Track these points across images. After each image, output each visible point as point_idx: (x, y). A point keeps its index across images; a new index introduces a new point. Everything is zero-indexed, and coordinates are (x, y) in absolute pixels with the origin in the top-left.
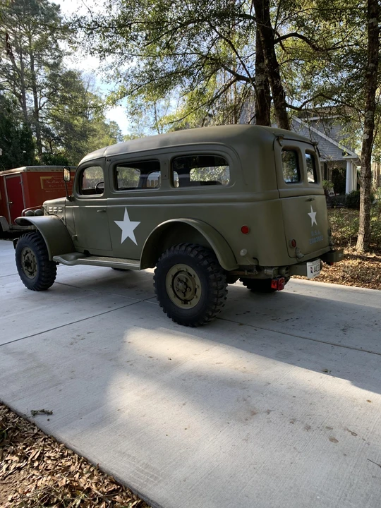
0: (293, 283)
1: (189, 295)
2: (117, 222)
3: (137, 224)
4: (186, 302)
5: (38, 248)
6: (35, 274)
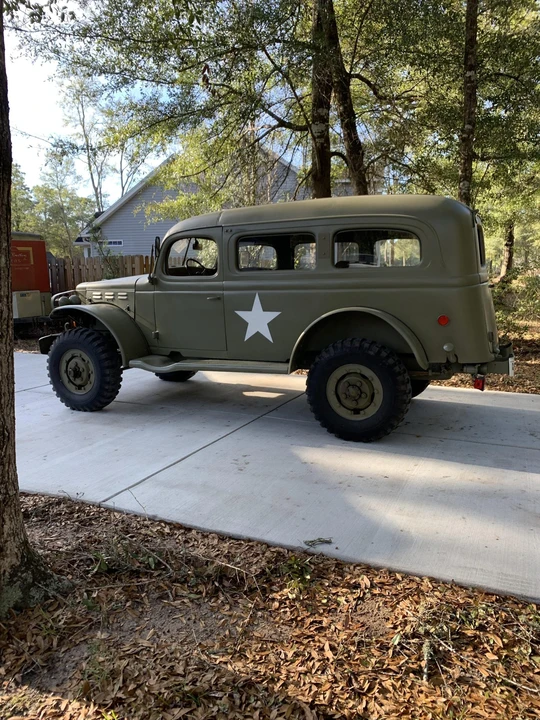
0: (433, 390)
1: (362, 403)
2: (241, 314)
3: (274, 315)
4: (357, 411)
5: (100, 350)
6: (89, 387)
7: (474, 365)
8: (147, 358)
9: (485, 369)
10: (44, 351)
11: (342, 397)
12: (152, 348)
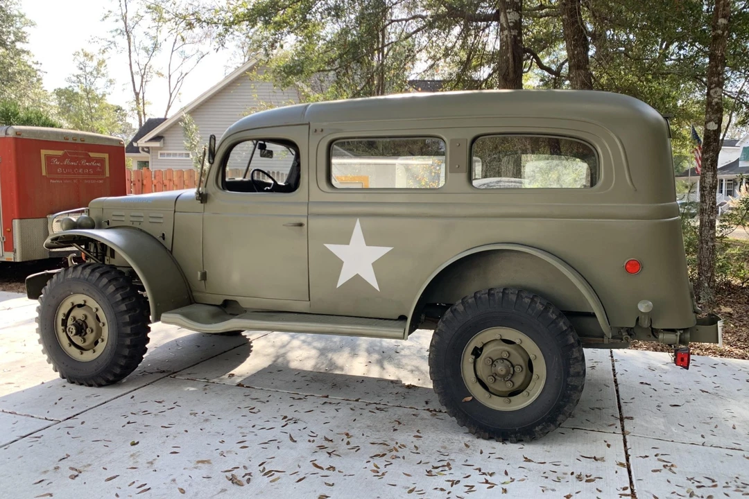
2: (333, 249)
3: (383, 251)
6: (101, 347)
7: (673, 331)
8: (186, 309)
9: (688, 335)
10: (34, 295)
11: (488, 381)
12: (194, 294)
